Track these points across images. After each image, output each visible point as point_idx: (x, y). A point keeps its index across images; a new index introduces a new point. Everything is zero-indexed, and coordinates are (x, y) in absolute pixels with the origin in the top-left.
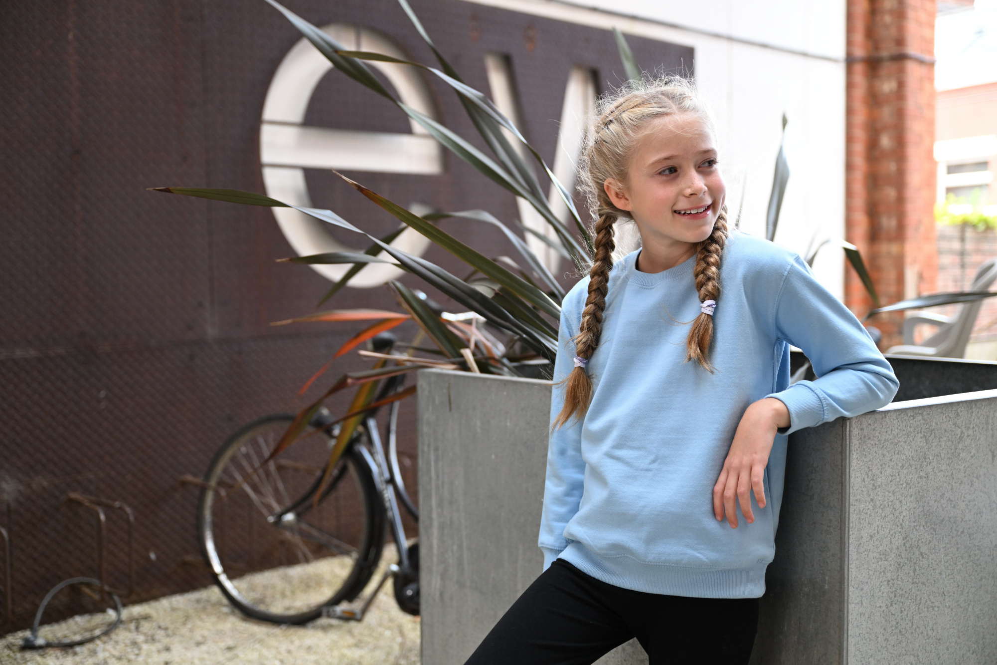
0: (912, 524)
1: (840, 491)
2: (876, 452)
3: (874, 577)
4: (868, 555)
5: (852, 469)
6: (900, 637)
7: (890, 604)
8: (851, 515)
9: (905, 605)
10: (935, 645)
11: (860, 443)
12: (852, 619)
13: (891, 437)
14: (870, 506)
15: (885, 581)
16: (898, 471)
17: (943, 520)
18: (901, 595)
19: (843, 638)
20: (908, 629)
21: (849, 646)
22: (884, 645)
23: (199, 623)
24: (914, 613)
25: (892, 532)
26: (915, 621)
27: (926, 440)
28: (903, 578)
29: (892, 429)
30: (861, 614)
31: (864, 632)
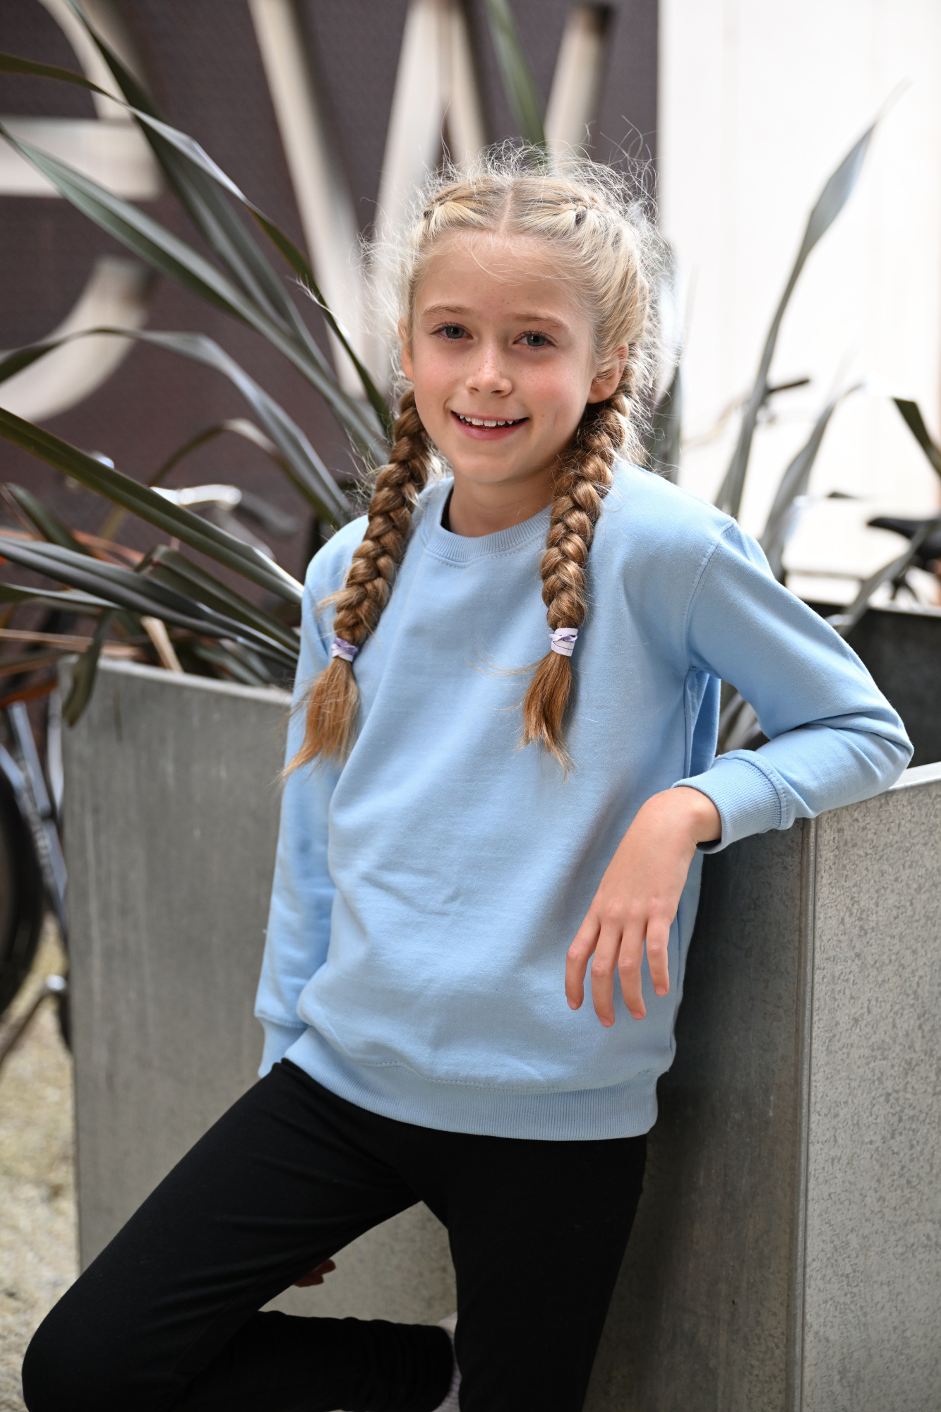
1: (797, 945)
2: (867, 869)
3: (860, 1091)
5: (819, 904)
6: (907, 1191)
7: (889, 1136)
8: (816, 986)
9: (919, 1134)
11: (836, 856)
12: (815, 1170)
13: (897, 838)
14: (854, 967)
15: (881, 1095)
16: (910, 898)
18: (912, 1118)
19: (798, 1205)
20: (923, 1175)
21: (808, 1218)
22: (877, 1209)
24: (935, 1148)
25: (896, 1008)
26: (938, 1161)
28: (916, 1087)
29: (899, 825)
30: (833, 1160)
31: (839, 1191)
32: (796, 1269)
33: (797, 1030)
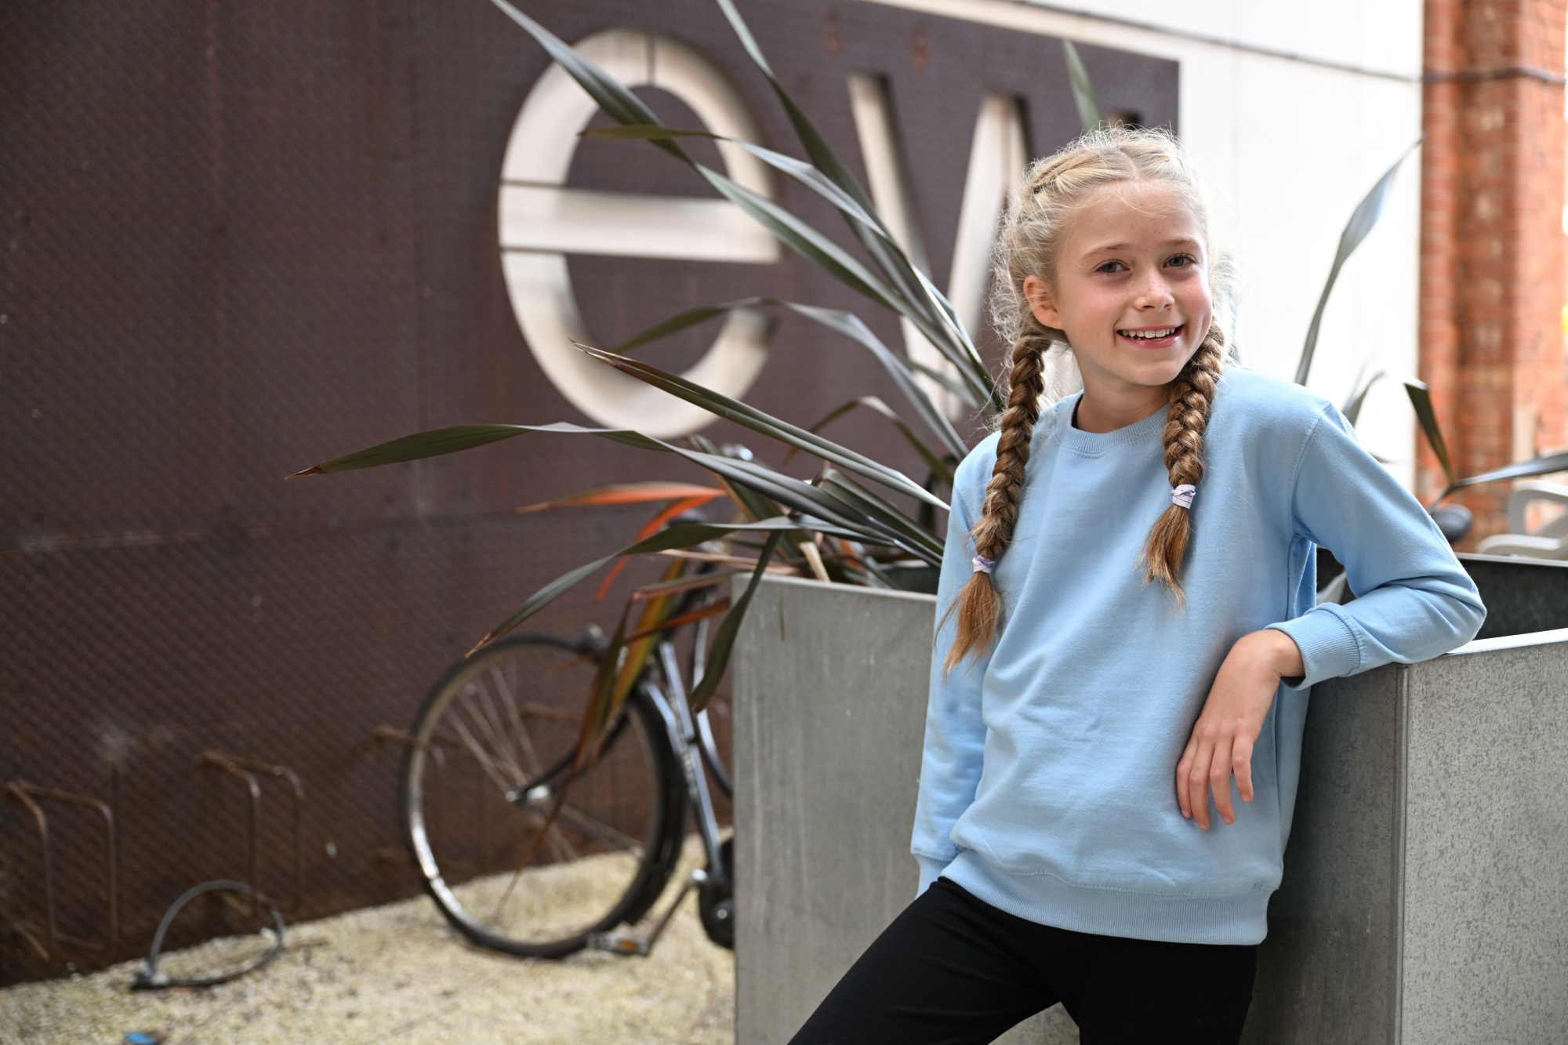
0: (1509, 833)
1: (1392, 781)
2: (1450, 719)
3: (1445, 916)
4: (1435, 882)
5: (1411, 745)
6: (1486, 1010)
7: (1470, 959)
8: (1409, 818)
9: (1495, 960)
10: (1543, 1025)
11: (1424, 705)
12: (1408, 982)
13: (1475, 695)
14: (1440, 804)
15: (1463, 922)
16: (1486, 749)
17: (1559, 826)
18: (1489, 945)
19: (1395, 1012)
20: (1500, 997)
21: (1403, 1024)
22: (1460, 1024)
23: (400, 953)
24: (1510, 974)
25: (1475, 845)
26: (1512, 986)
27: (1532, 700)
28: (1493, 918)
29: (1477, 683)
30: (1424, 974)
31: (1429, 1003)
33: (1393, 856)
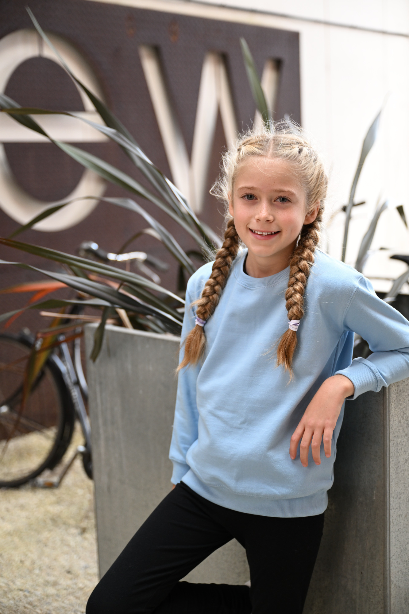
1: (383, 431)
5: (391, 415)
8: (391, 447)
11: (396, 396)
12: (393, 520)
14: (405, 439)
19: (386, 534)
21: (391, 539)
30: (399, 516)
31: (402, 528)
32: (386, 559)
33: (384, 465)
